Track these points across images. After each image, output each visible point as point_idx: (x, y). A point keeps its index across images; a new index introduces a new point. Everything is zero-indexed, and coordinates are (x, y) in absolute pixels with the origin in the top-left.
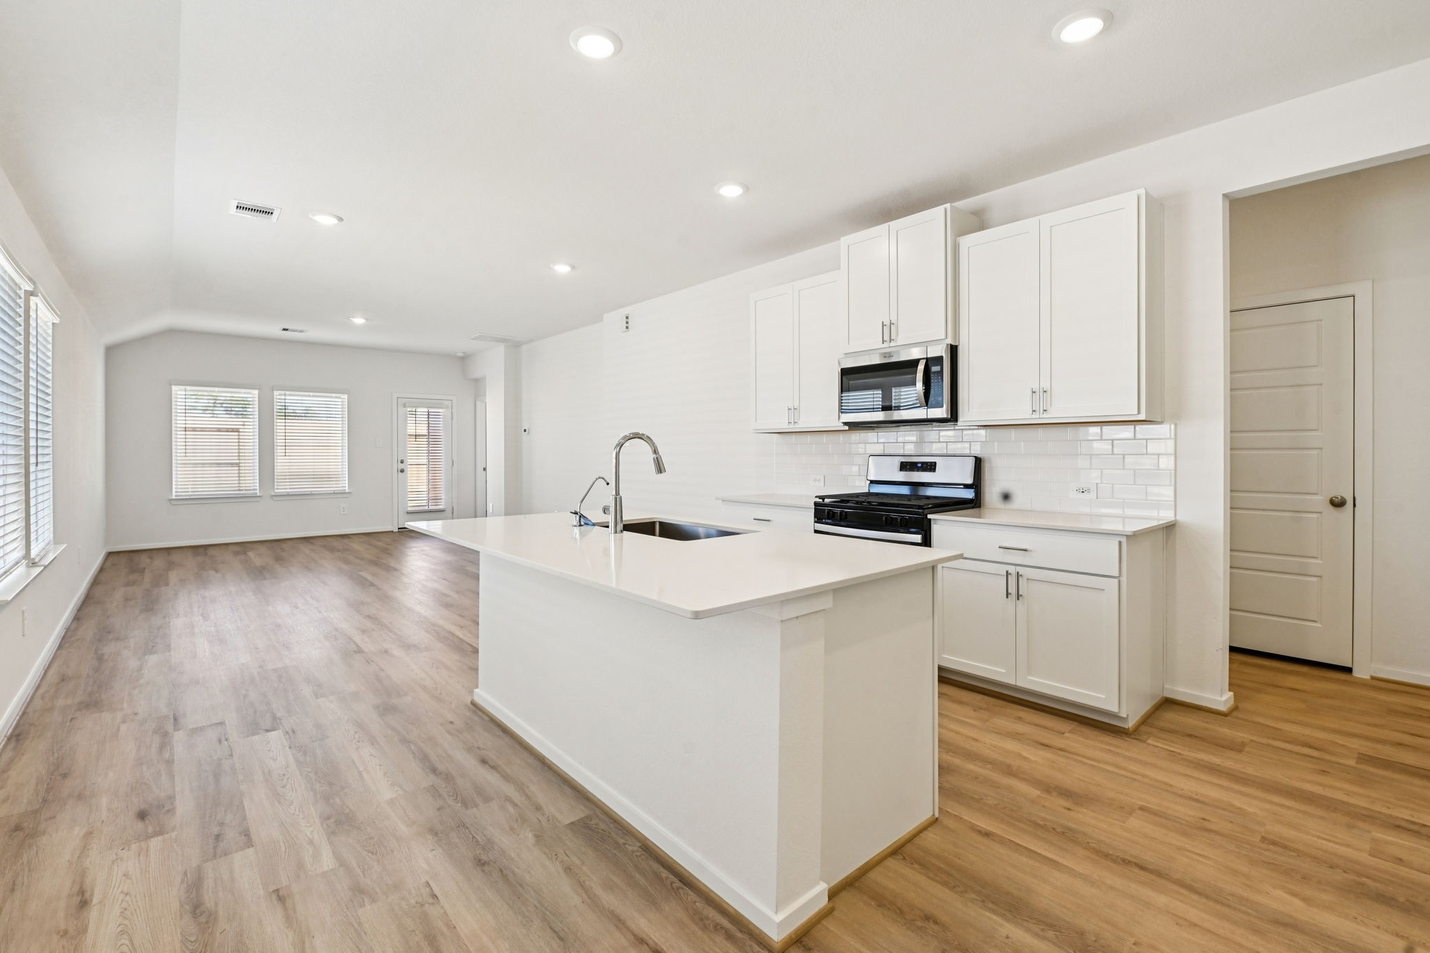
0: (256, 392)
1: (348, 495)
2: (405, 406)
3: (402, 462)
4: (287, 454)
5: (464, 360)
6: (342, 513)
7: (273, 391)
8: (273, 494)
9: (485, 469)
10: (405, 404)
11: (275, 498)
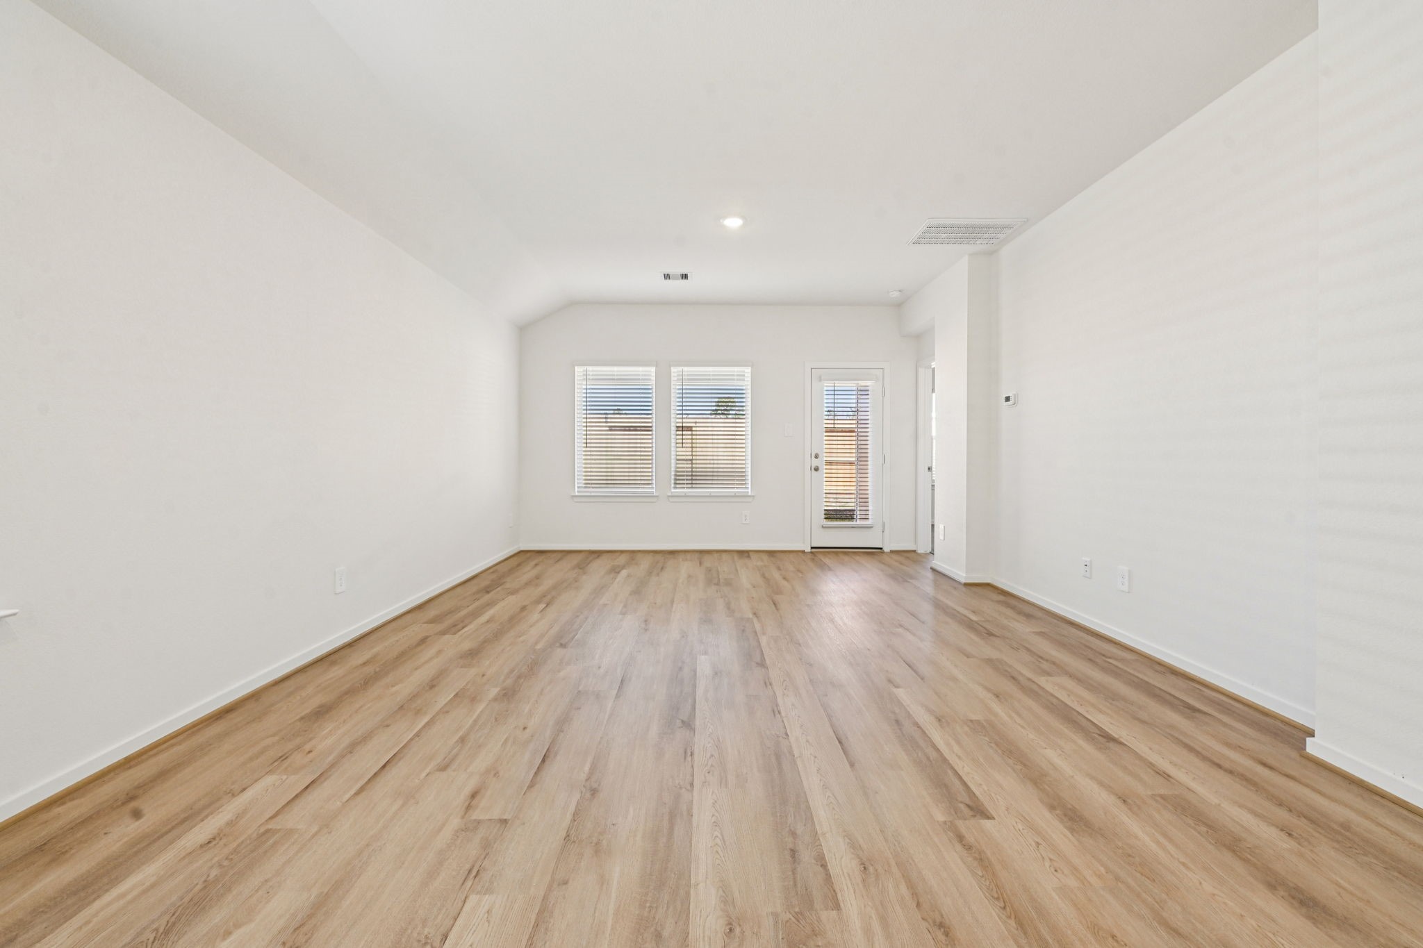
0: (653, 369)
1: (750, 500)
2: (820, 379)
3: (816, 457)
4: (684, 445)
5: (899, 306)
6: (744, 522)
7: (670, 367)
8: (670, 494)
9: (929, 469)
10: (820, 377)
11: (671, 500)
